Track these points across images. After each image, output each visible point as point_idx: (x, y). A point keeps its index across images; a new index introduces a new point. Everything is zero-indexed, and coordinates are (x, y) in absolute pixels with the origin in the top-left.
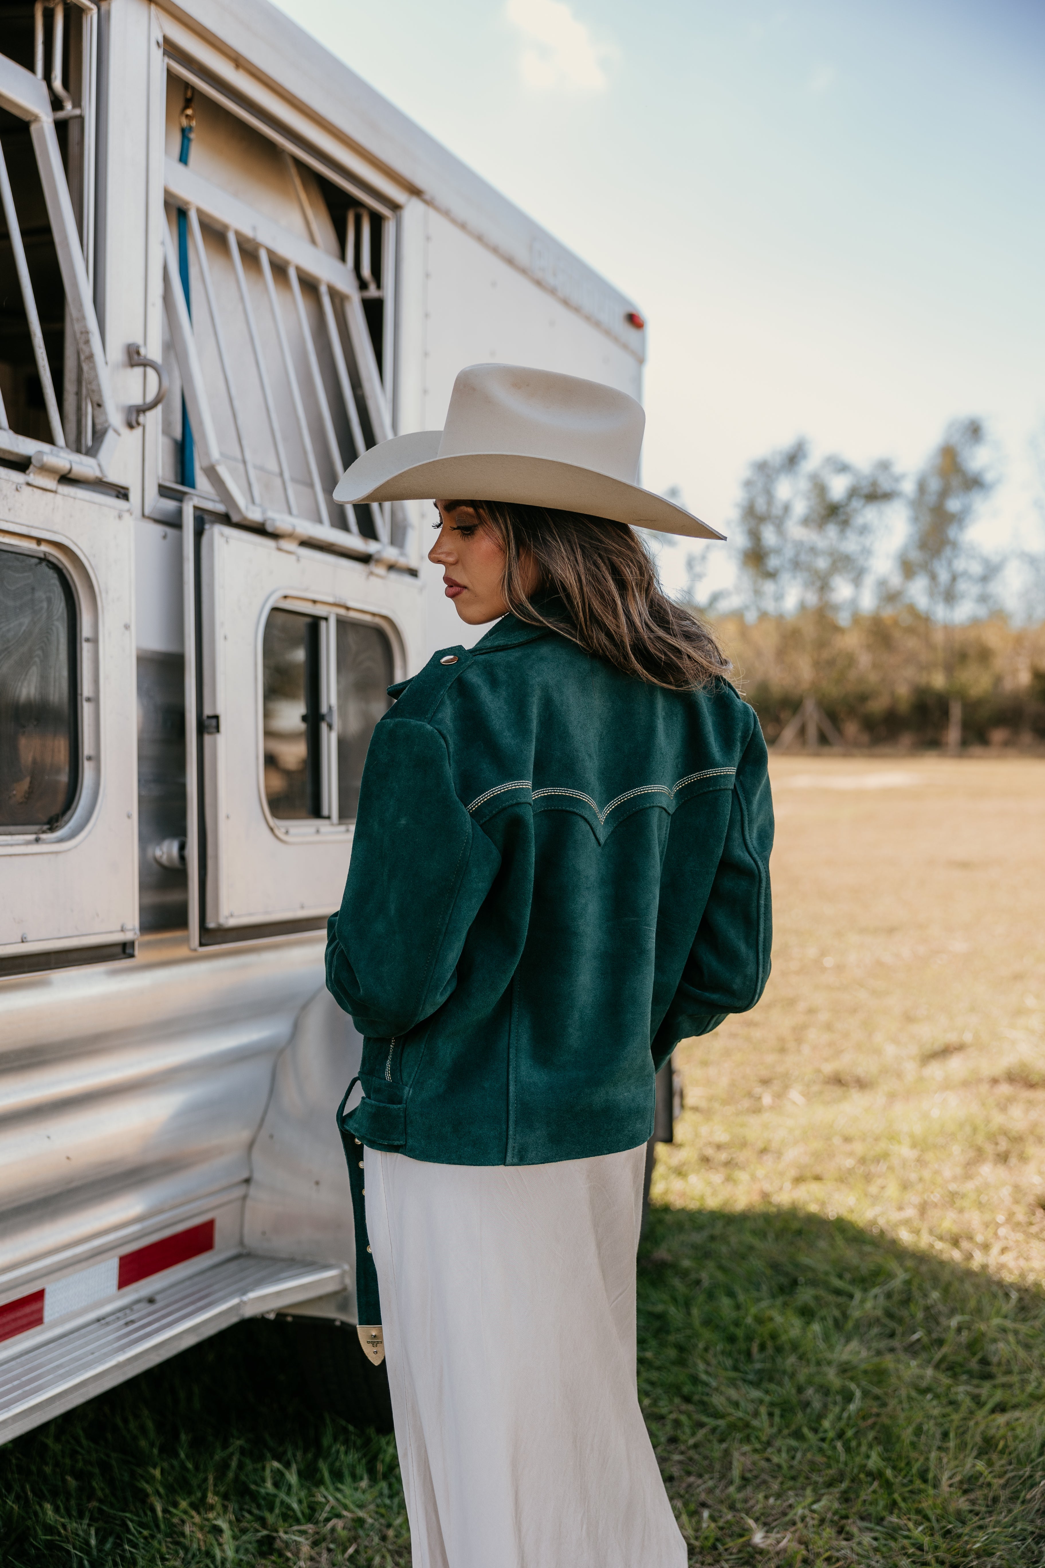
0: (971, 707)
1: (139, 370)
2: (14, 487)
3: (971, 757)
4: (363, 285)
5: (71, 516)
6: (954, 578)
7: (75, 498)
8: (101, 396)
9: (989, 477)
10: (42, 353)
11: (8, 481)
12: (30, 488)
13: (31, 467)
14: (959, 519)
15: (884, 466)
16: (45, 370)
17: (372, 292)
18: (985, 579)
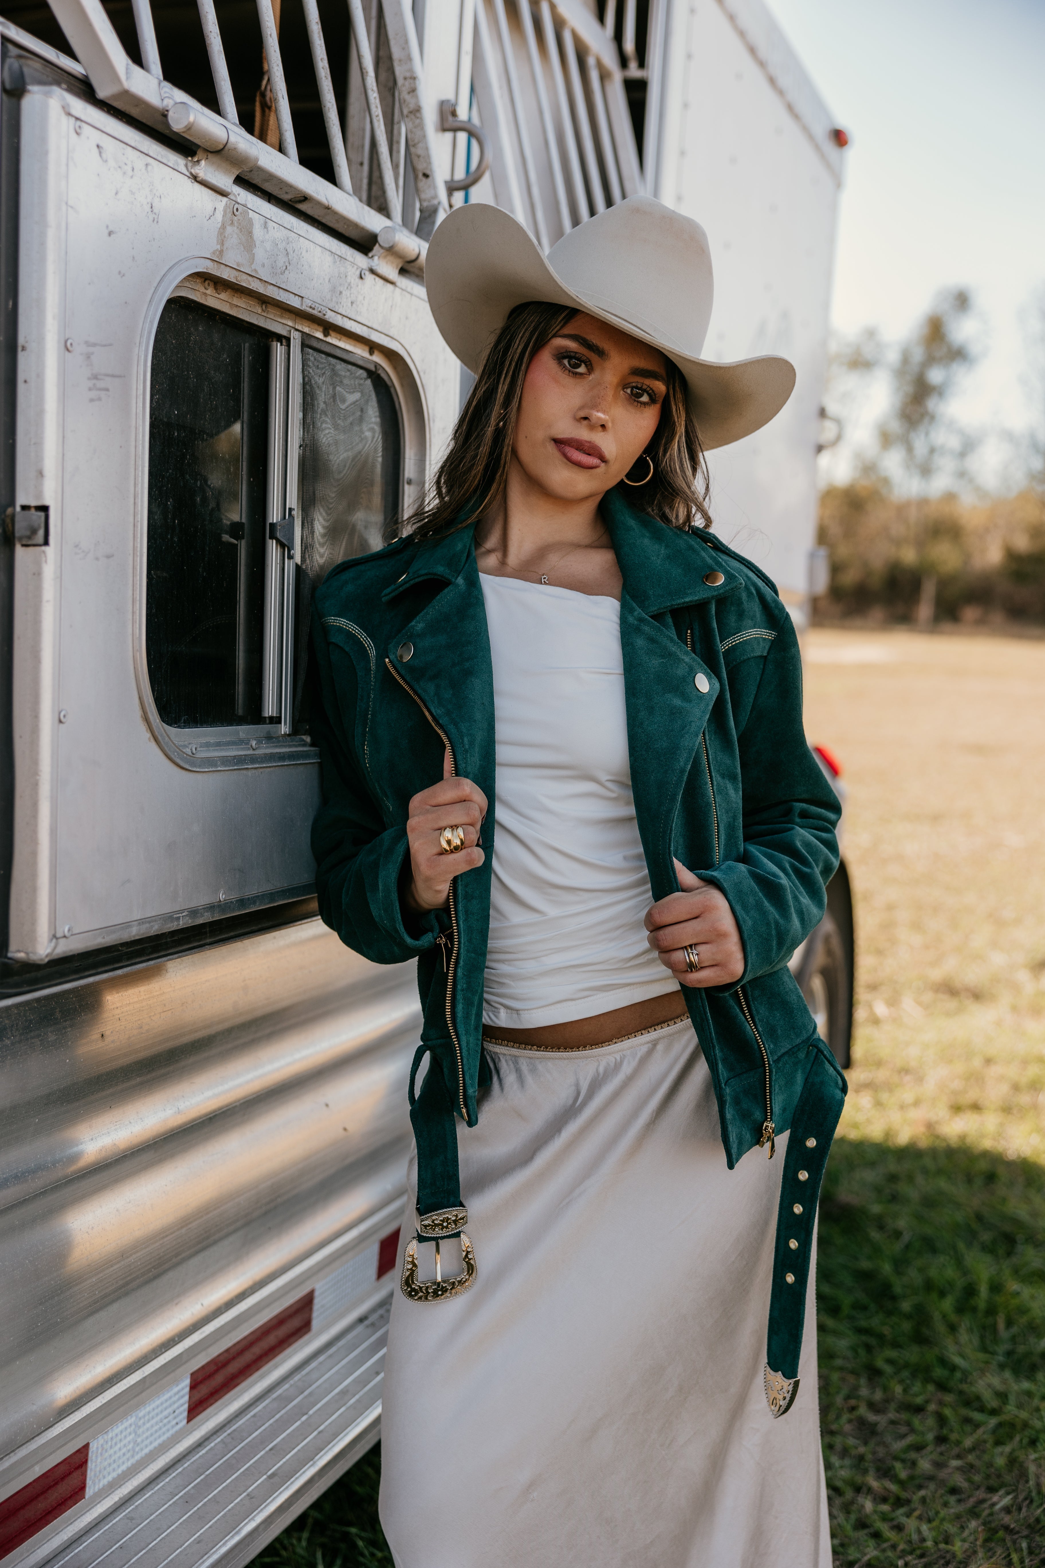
0: (944, 583)
1: (449, 136)
2: (358, 273)
3: (941, 633)
4: (624, 62)
5: (407, 318)
6: (932, 451)
7: (412, 295)
8: (429, 163)
9: (974, 349)
10: (375, 98)
11: (353, 264)
12: (373, 276)
13: (377, 247)
14: (939, 391)
15: (871, 333)
16: (379, 121)
17: (634, 72)
18: (963, 454)
